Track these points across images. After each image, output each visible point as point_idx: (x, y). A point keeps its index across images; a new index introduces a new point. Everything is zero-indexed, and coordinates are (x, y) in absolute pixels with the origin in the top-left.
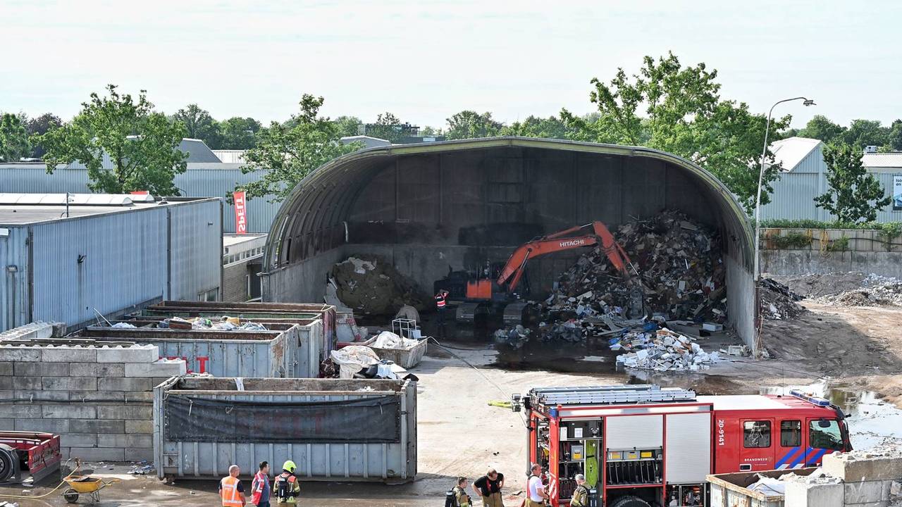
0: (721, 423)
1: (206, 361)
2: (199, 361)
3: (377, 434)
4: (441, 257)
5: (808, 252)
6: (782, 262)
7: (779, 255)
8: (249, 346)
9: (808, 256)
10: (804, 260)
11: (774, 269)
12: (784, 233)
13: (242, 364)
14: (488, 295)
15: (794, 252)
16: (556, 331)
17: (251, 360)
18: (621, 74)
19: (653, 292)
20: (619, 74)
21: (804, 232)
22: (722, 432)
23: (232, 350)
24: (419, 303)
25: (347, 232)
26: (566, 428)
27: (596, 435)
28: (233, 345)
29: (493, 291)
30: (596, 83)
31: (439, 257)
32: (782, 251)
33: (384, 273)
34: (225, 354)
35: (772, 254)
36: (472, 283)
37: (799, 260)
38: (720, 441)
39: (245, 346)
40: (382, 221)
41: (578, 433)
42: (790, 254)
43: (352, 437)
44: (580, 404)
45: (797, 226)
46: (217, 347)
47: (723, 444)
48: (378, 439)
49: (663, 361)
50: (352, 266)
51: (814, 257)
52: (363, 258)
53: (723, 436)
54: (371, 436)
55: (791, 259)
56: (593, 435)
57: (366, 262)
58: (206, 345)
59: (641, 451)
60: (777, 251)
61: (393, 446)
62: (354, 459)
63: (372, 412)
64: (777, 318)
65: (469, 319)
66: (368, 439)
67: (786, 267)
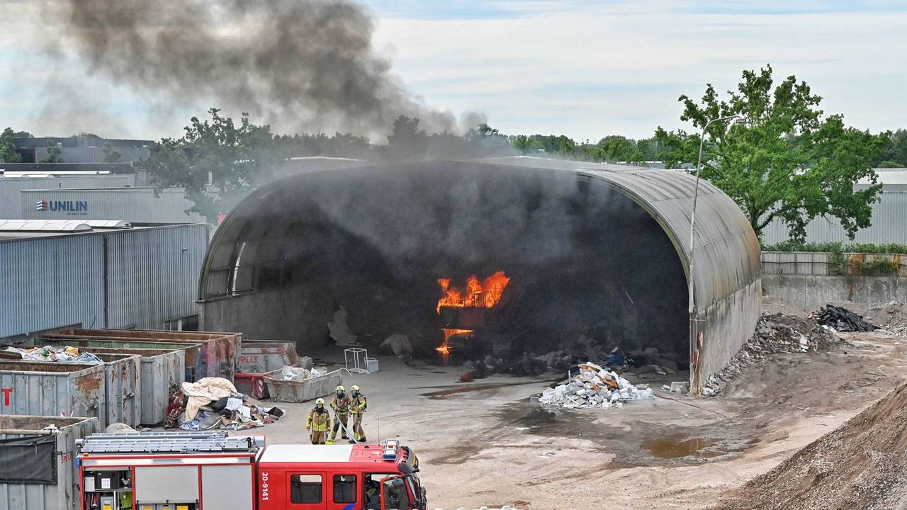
0: (265, 477)
1: (10, 393)
2: (4, 393)
3: (33, 475)
5: (895, 279)
6: (867, 289)
7: (864, 282)
8: (49, 378)
9: (895, 283)
10: (891, 287)
11: (859, 297)
12: (870, 258)
13: (43, 397)
15: (879, 278)
17: (51, 392)
18: (710, 91)
20: (709, 90)
21: (891, 258)
22: (265, 486)
23: (34, 380)
26: (93, 478)
27: (127, 486)
28: (34, 377)
30: (685, 100)
32: (867, 278)
34: (27, 385)
35: (857, 281)
37: (885, 287)
38: (264, 495)
39: (46, 378)
41: (106, 483)
42: (876, 281)
43: (10, 477)
44: (119, 452)
45: (883, 251)
46: (19, 378)
47: (267, 499)
48: (36, 480)
49: (577, 398)
51: (902, 284)
53: (267, 490)
54: (29, 477)
55: (877, 287)
56: (124, 486)
58: (9, 377)
59: (176, 505)
60: (862, 278)
61: (51, 488)
62: (14, 499)
63: (28, 451)
64: (803, 350)
66: (26, 480)
67: (871, 294)
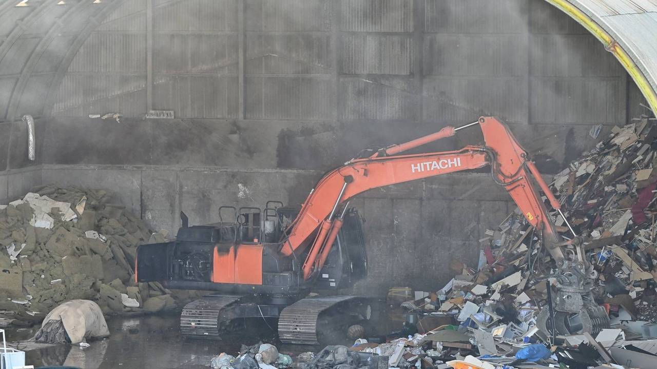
4: (241, 194)
14: (256, 278)
16: (329, 358)
19: (647, 276)
24: (164, 293)
25: (31, 138)
29: (268, 270)
31: (235, 194)
33: (98, 228)
36: (224, 251)
40: (116, 116)
50: (27, 213)
52: (58, 194)
57: (60, 204)
65: (207, 329)
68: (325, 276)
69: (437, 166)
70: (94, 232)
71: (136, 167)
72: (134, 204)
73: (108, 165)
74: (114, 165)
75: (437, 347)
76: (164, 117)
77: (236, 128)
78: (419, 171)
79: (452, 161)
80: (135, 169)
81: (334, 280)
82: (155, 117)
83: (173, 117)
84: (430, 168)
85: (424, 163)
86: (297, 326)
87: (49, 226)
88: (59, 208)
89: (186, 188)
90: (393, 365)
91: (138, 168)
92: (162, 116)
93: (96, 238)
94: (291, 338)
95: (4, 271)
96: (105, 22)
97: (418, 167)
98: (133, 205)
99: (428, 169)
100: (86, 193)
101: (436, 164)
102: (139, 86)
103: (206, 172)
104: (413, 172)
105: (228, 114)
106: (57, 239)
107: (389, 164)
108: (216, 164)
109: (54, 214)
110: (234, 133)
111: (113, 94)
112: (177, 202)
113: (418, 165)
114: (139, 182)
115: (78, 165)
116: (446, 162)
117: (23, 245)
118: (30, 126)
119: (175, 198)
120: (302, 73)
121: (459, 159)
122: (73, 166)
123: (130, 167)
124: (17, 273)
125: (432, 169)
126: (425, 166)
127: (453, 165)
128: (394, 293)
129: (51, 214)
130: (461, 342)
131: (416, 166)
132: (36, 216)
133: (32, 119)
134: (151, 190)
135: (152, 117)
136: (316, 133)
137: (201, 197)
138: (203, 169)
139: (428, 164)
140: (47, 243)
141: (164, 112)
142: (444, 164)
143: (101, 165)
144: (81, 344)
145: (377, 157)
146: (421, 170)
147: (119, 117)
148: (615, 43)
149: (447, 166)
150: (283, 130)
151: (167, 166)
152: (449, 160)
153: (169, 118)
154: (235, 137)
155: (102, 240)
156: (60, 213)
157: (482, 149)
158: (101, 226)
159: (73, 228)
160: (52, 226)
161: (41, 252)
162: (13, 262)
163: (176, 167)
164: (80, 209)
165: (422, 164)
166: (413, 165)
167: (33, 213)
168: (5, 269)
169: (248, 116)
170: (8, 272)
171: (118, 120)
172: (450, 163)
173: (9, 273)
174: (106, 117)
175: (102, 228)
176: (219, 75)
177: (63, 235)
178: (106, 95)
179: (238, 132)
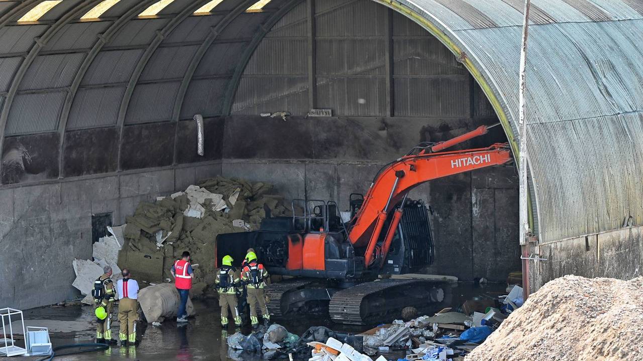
14: (320, 264)
25: (200, 136)
33: (246, 217)
57: (213, 196)
68: (390, 262)
69: (472, 162)
70: (240, 220)
71: (300, 161)
72: (300, 195)
73: (277, 159)
74: (282, 159)
75: (433, 328)
76: (324, 115)
77: (385, 125)
78: (458, 166)
79: (484, 157)
80: (299, 163)
81: (397, 266)
82: (316, 116)
83: (331, 115)
84: (466, 163)
85: (462, 159)
86: (344, 308)
87: (200, 215)
88: (211, 199)
89: (343, 180)
90: (387, 344)
91: (303, 162)
92: (321, 114)
93: (240, 226)
94: (341, 319)
95: (146, 256)
96: (274, 29)
97: (457, 163)
98: (298, 195)
99: (465, 165)
100: (243, 185)
101: (471, 160)
102: (304, 87)
103: (359, 166)
104: (453, 167)
105: (379, 112)
106: (203, 228)
107: (434, 160)
108: (367, 158)
109: (207, 205)
110: (384, 129)
111: (282, 94)
112: (336, 193)
113: (457, 160)
114: (303, 174)
115: (252, 159)
116: (479, 158)
117: (170, 233)
118: (199, 125)
119: (334, 189)
120: (441, 74)
121: (489, 155)
122: (248, 160)
123: (295, 161)
124: (158, 258)
125: (468, 165)
126: (462, 162)
127: (484, 161)
128: (513, 276)
129: (203, 205)
130: (454, 324)
131: (454, 162)
132: (190, 207)
133: (201, 118)
134: (313, 182)
135: (313, 115)
136: (453, 130)
137: (356, 188)
138: (357, 163)
139: (464, 160)
140: (194, 231)
141: (323, 110)
142: (477, 160)
143: (271, 159)
144: (153, 323)
145: (424, 153)
146: (459, 165)
147: (285, 116)
148: (464, 55)
149: (479, 162)
150: (424, 126)
151: (327, 160)
152: (481, 156)
153: (328, 116)
154: (384, 133)
155: (246, 228)
156: (213, 203)
157: (506, 147)
158: (251, 216)
159: (221, 218)
160: (203, 215)
161: (187, 239)
162: (158, 248)
163: (334, 161)
164: (233, 200)
165: (459, 160)
166: (452, 161)
167: (188, 204)
168: (147, 254)
169: (396, 113)
170: (149, 258)
171: (284, 118)
172: (482, 159)
173: (151, 258)
174: (274, 115)
175: (251, 217)
176: (370, 76)
177: (210, 224)
178: (276, 96)
179: (386, 128)
